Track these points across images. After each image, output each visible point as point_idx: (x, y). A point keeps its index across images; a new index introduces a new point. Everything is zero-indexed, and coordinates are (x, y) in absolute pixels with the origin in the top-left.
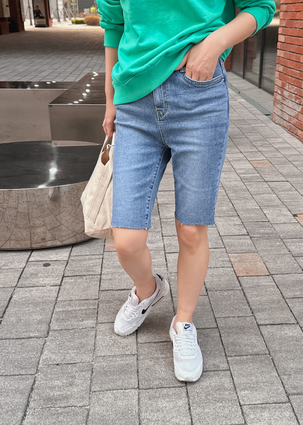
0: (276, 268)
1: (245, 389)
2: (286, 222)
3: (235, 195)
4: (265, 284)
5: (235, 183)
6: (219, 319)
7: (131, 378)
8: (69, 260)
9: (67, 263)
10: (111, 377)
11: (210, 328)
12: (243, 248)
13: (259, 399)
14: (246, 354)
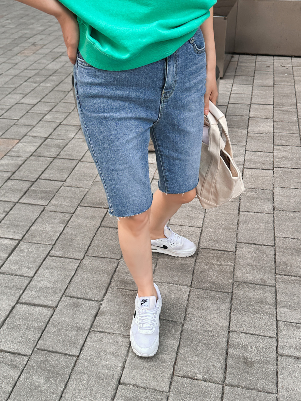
7: (186, 276)
11: (268, 246)
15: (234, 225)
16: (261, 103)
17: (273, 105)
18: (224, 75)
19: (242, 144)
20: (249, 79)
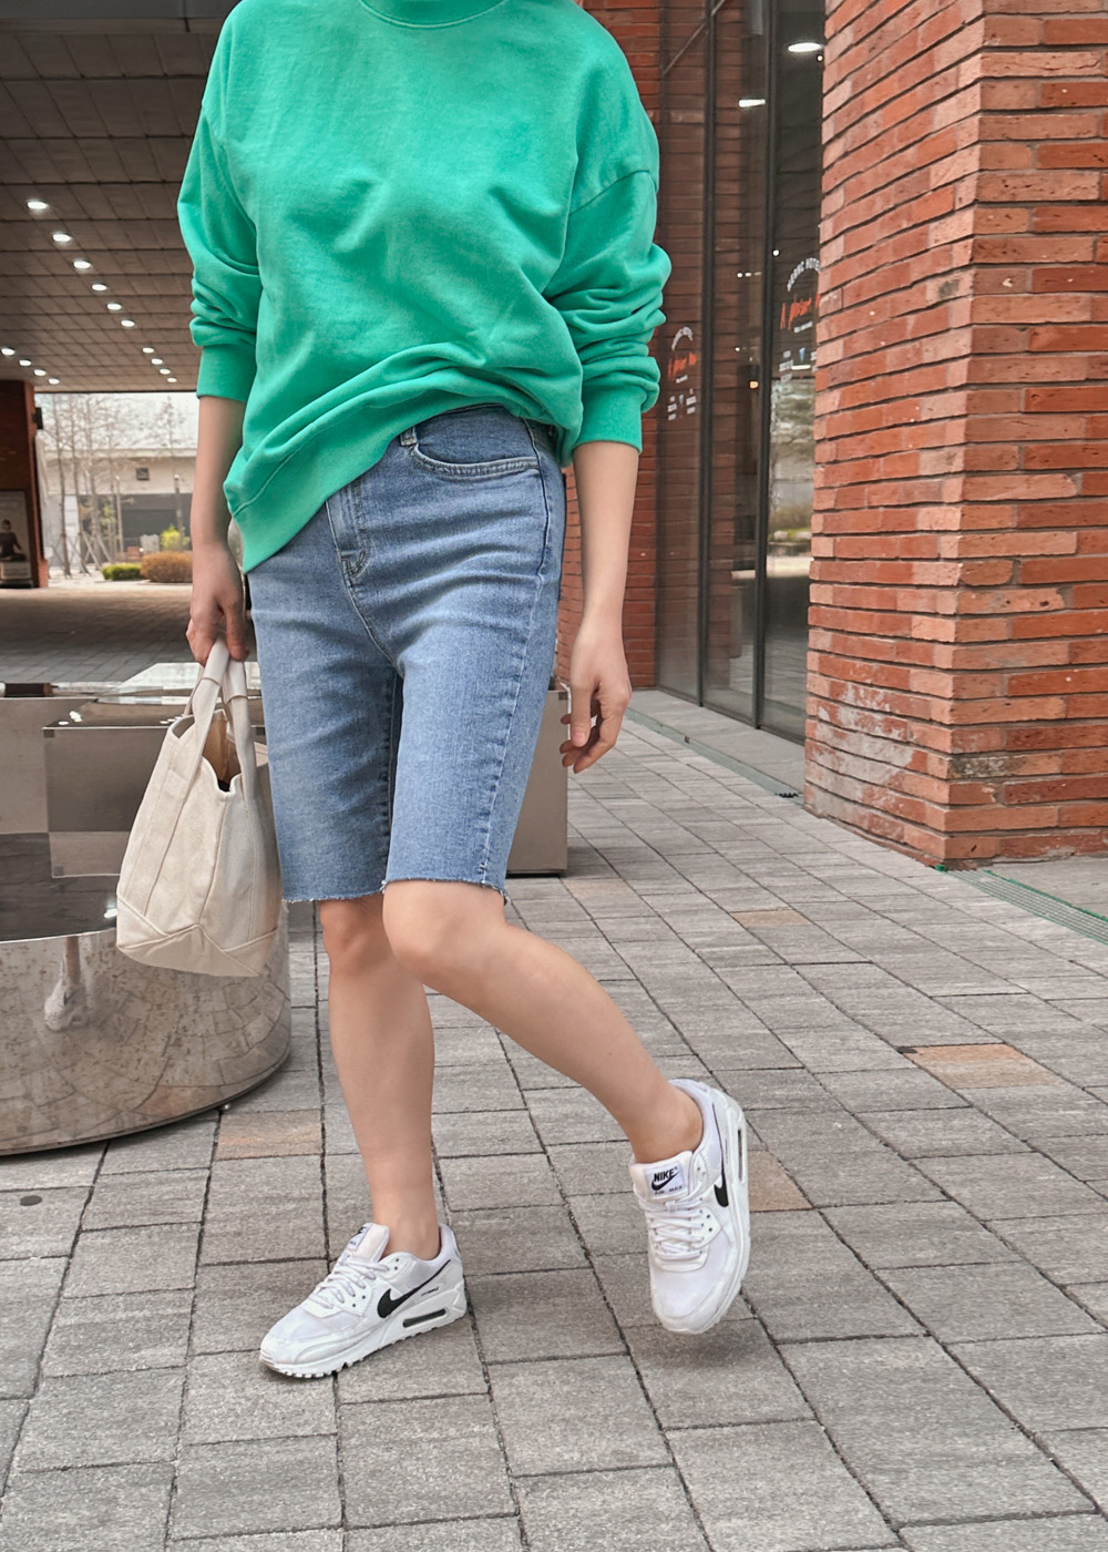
0: (832, 1190)
1: (729, 1515)
2: (869, 1066)
3: (679, 1000)
4: (795, 1232)
6: (635, 1330)
8: (96, 1186)
9: (91, 1194)
10: (242, 1499)
13: (782, 1541)
14: (734, 1421)
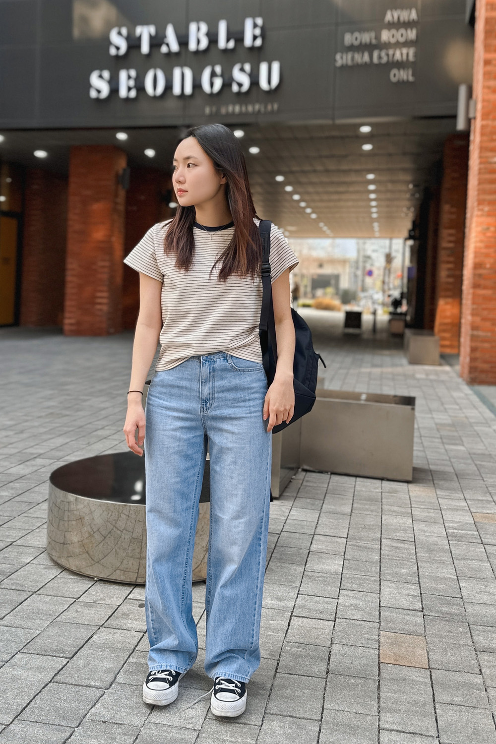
0: (442, 661)
3: (427, 555)
4: (415, 678)
5: (436, 539)
12: (406, 628)
15: (265, 690)
16: (330, 534)
17: (347, 538)
18: (281, 495)
19: (294, 585)
20: (317, 503)
